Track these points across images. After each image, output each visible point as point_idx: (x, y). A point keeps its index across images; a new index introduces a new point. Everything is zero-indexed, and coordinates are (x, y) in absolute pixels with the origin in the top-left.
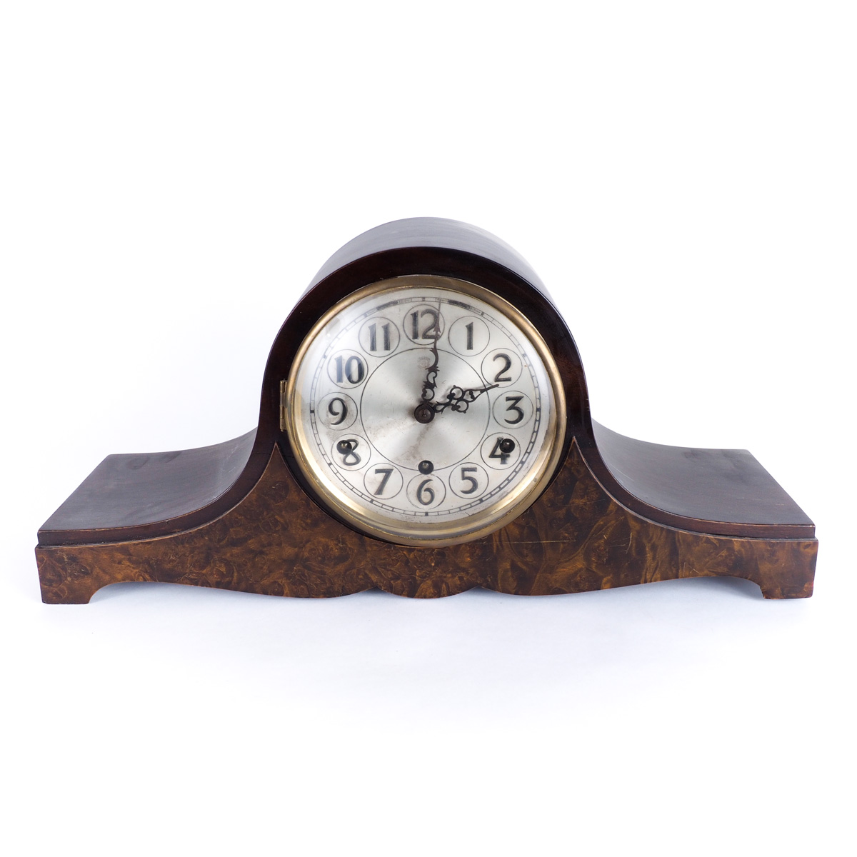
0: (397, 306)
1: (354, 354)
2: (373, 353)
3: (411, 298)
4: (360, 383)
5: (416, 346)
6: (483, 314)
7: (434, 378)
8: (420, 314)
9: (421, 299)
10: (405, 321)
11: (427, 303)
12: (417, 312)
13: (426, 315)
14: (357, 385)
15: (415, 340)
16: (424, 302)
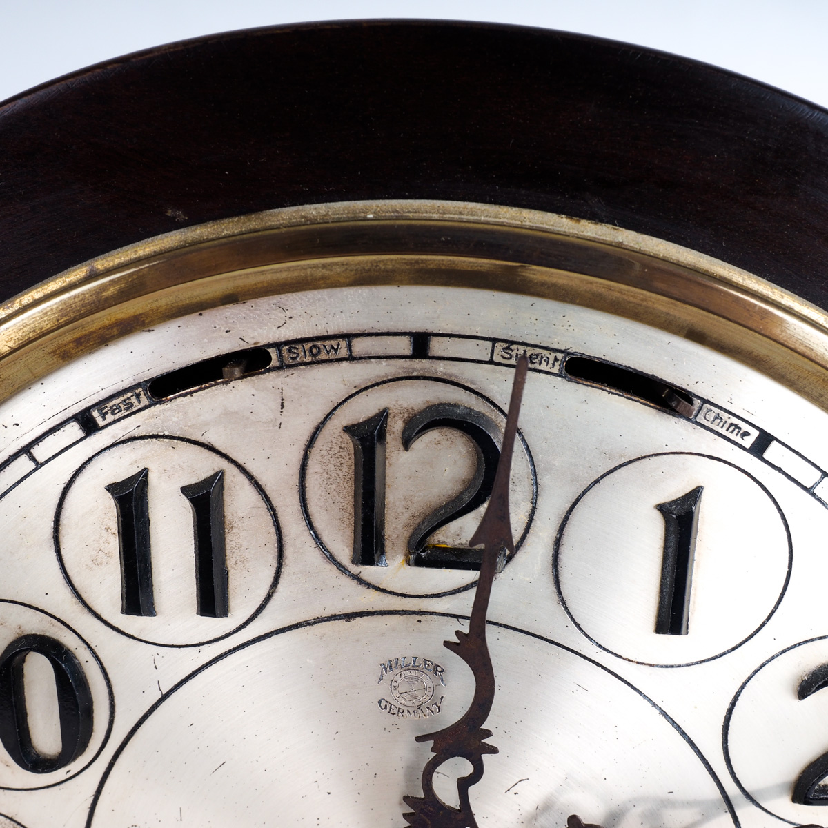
0: (268, 382)
1: (34, 624)
2: (134, 623)
3: (348, 337)
4: (75, 766)
5: (371, 600)
6: (765, 440)
7: (464, 785)
8: (396, 426)
9: (403, 346)
10: (313, 467)
11: (441, 368)
12: (383, 416)
13: (433, 435)
14: (60, 774)
15: (368, 572)
16: (421, 365)
